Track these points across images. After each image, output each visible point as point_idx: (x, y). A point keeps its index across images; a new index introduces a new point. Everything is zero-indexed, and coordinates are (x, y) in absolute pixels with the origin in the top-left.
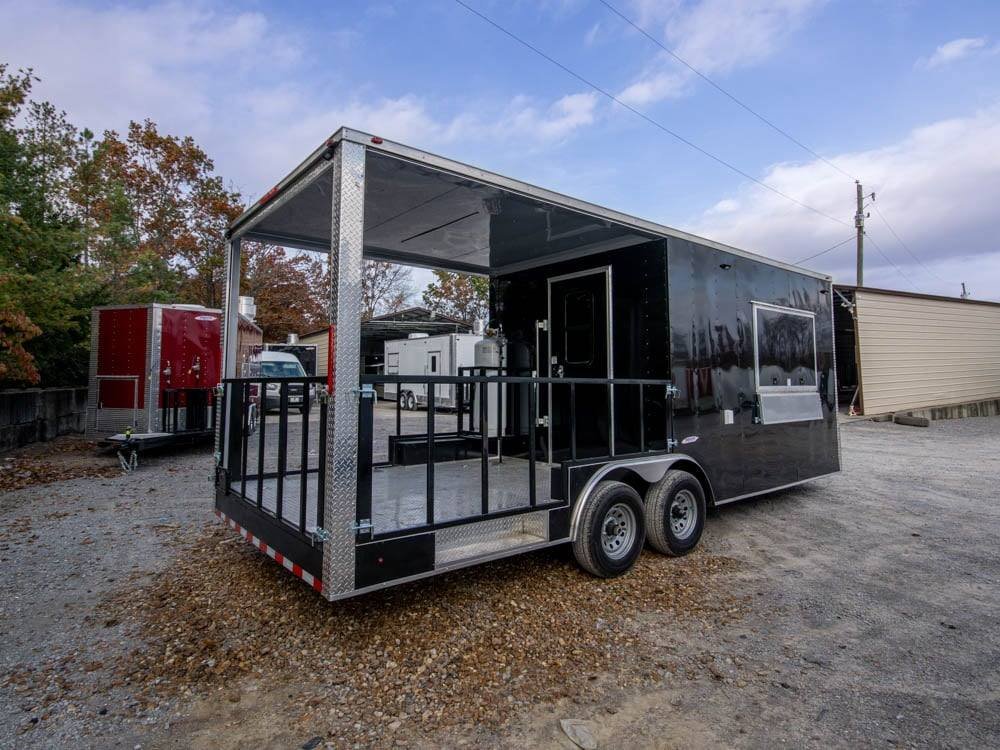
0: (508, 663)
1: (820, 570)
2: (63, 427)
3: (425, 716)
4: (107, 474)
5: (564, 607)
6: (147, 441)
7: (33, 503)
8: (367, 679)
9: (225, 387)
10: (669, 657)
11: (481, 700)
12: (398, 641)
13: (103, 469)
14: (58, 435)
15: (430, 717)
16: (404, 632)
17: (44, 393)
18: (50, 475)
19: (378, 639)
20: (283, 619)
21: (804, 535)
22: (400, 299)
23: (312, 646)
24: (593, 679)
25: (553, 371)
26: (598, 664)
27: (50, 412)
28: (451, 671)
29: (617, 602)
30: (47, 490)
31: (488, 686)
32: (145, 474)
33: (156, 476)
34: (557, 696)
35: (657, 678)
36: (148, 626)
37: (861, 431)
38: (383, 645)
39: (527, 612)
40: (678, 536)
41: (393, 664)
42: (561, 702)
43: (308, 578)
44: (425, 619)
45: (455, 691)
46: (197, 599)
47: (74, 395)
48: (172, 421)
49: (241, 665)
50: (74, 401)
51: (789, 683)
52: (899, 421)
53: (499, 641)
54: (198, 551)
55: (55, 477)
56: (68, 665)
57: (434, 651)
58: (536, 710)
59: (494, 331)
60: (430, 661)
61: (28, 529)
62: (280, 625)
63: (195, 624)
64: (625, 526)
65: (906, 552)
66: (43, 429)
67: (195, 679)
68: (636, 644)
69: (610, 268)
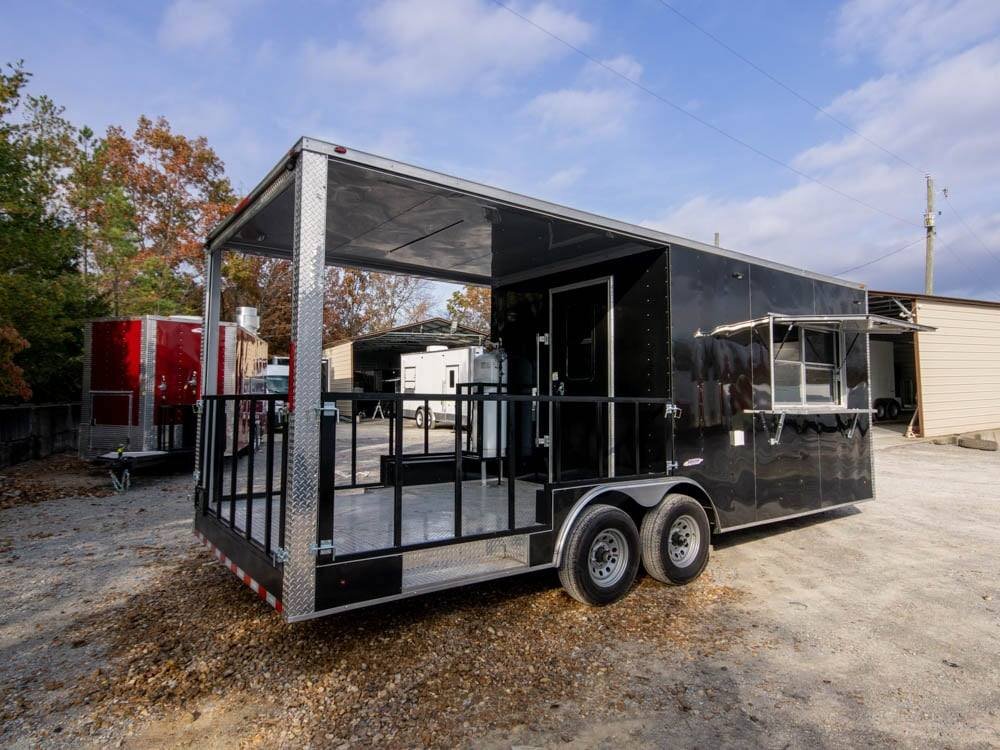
0: (472, 690)
1: (828, 602)
2: (58, 445)
3: (375, 739)
4: (98, 494)
5: (543, 635)
6: (140, 459)
7: (18, 522)
8: (325, 702)
9: (205, 404)
10: (639, 688)
11: (435, 725)
12: (364, 665)
13: (95, 488)
14: (53, 453)
15: (381, 740)
16: (373, 657)
17: (38, 409)
18: (39, 495)
19: (344, 663)
20: (252, 642)
21: (820, 565)
22: (422, 309)
23: (275, 669)
24: (555, 707)
25: (553, 389)
26: (563, 693)
27: (44, 429)
28: (411, 696)
29: (600, 631)
30: (34, 510)
31: (445, 711)
32: (137, 494)
33: (148, 497)
34: (514, 723)
35: (622, 707)
36: (115, 647)
37: (916, 455)
38: (348, 669)
39: (503, 639)
40: (677, 564)
41: (354, 689)
42: (516, 729)
43: (271, 599)
44: (397, 644)
45: (411, 716)
46: (168, 621)
47: (70, 411)
48: (167, 440)
49: (202, 686)
50: (70, 417)
51: (759, 716)
52: (961, 444)
53: (467, 668)
54: (179, 573)
55: (44, 496)
56: (29, 684)
57: (399, 676)
58: (489, 736)
59: (495, 345)
60: (392, 686)
61: (10, 549)
62: (248, 648)
63: (161, 646)
64: (616, 553)
65: (929, 586)
66: (37, 446)
67: (155, 699)
68: (607, 674)
69: (612, 278)
